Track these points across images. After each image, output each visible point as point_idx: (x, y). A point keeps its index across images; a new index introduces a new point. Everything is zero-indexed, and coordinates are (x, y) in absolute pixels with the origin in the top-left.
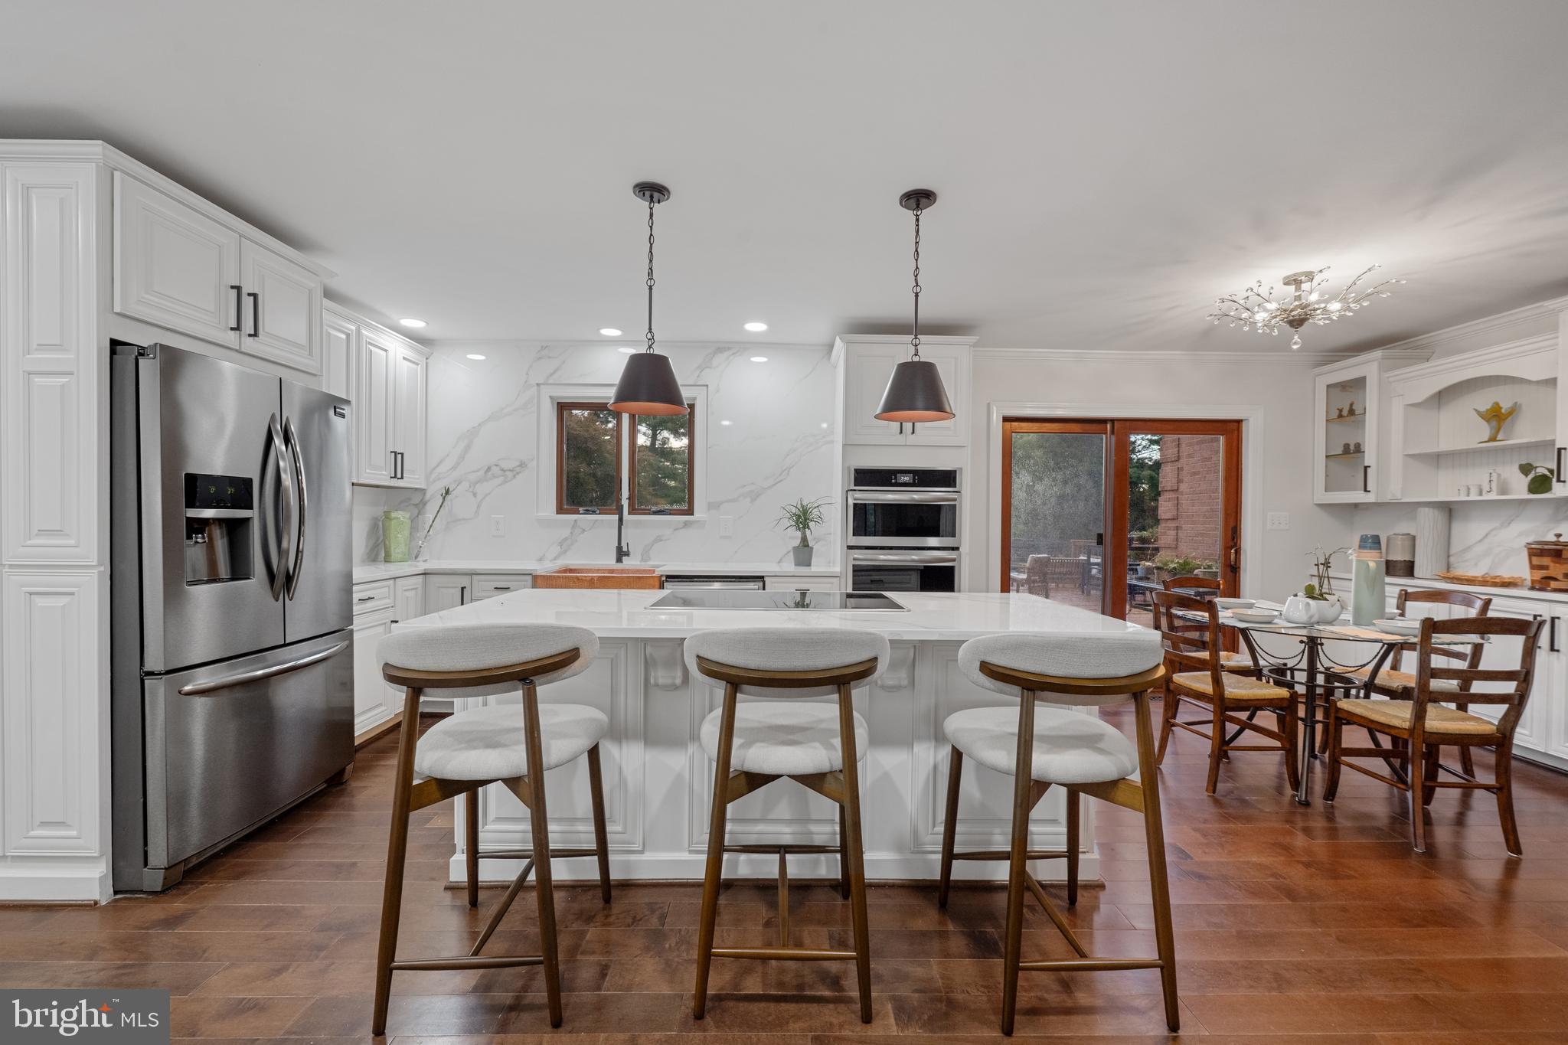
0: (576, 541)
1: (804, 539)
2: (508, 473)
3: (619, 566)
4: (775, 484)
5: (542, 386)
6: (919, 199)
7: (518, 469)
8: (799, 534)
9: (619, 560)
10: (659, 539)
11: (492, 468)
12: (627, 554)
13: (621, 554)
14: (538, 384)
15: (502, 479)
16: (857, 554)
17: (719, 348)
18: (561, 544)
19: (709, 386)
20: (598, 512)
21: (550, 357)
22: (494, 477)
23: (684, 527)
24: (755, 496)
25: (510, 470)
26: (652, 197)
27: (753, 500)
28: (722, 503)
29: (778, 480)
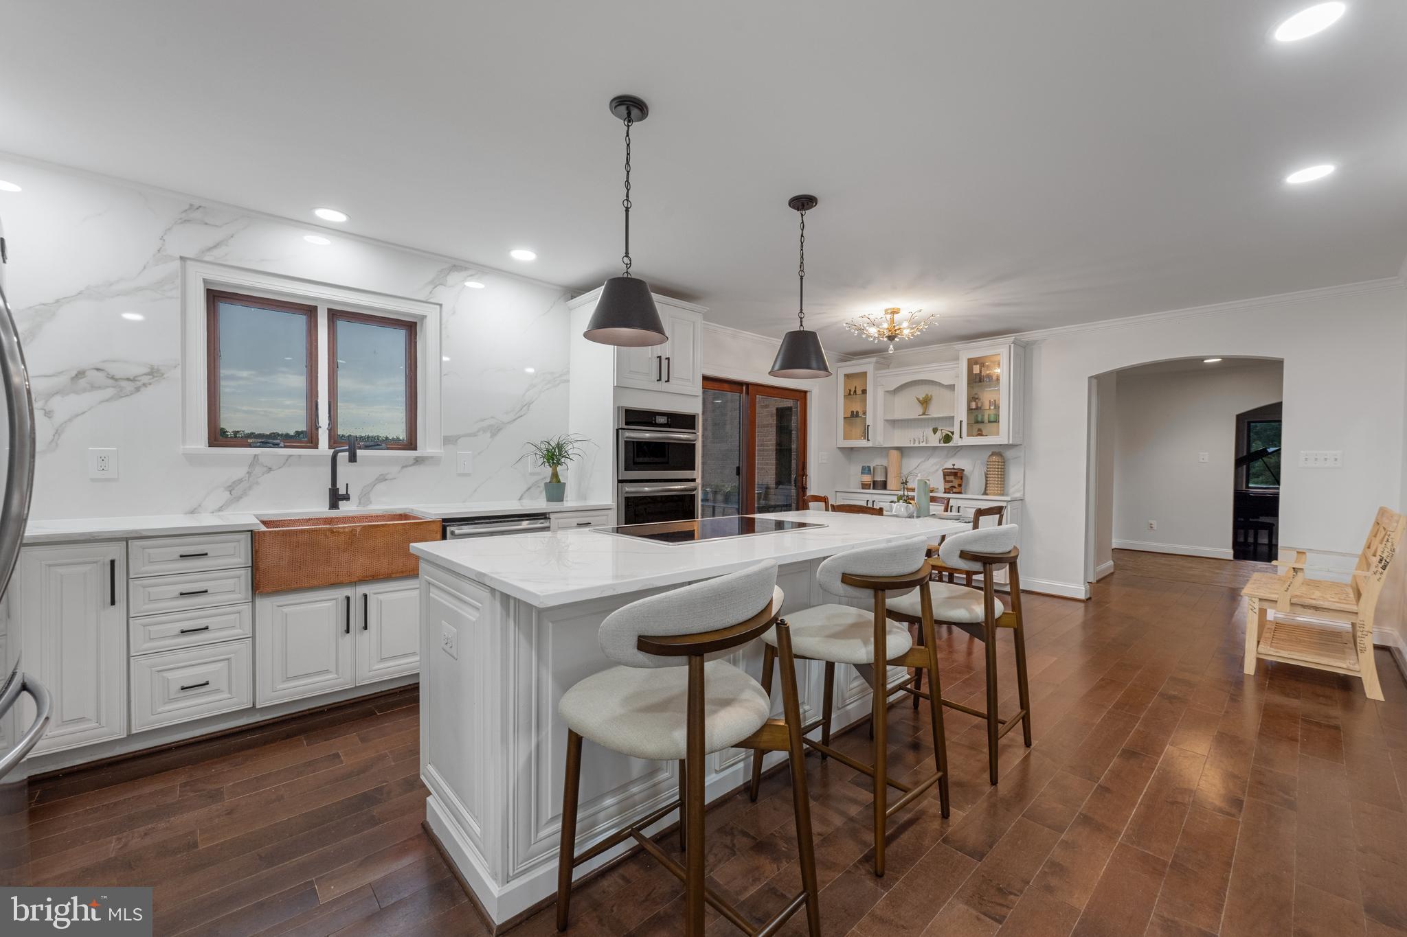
0: (257, 483)
1: (555, 475)
2: (124, 384)
3: (334, 513)
4: (514, 420)
5: (189, 263)
6: (803, 203)
7: (146, 379)
8: (548, 470)
9: (334, 505)
10: (382, 479)
11: (87, 373)
12: (346, 497)
13: (336, 498)
14: (182, 258)
15: (110, 392)
16: (630, 489)
17: (455, 266)
18: (230, 489)
19: (443, 306)
20: (282, 445)
21: (206, 224)
22: (93, 387)
23: (414, 464)
24: (495, 430)
25: (128, 379)
26: (629, 114)
27: (493, 435)
28: (459, 437)
29: (518, 415)
